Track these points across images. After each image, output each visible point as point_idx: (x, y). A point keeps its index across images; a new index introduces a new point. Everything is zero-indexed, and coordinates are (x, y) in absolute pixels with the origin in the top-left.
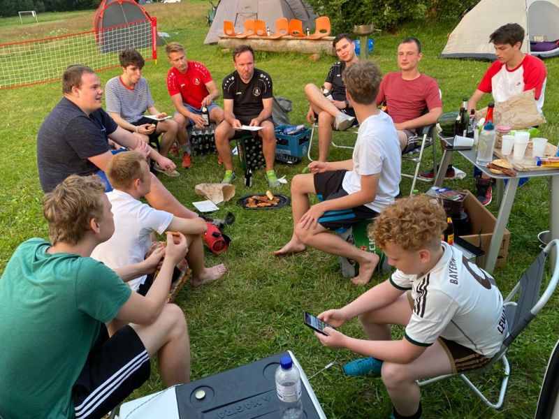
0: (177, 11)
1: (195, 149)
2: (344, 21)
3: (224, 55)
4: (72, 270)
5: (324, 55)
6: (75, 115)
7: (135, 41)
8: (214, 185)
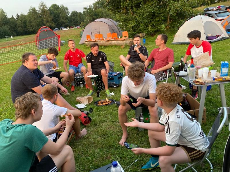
0: (68, 33)
1: (76, 84)
2: (133, 33)
3: (87, 48)
4: (22, 130)
5: (126, 46)
6: (26, 71)
7: (52, 44)
8: (84, 97)
